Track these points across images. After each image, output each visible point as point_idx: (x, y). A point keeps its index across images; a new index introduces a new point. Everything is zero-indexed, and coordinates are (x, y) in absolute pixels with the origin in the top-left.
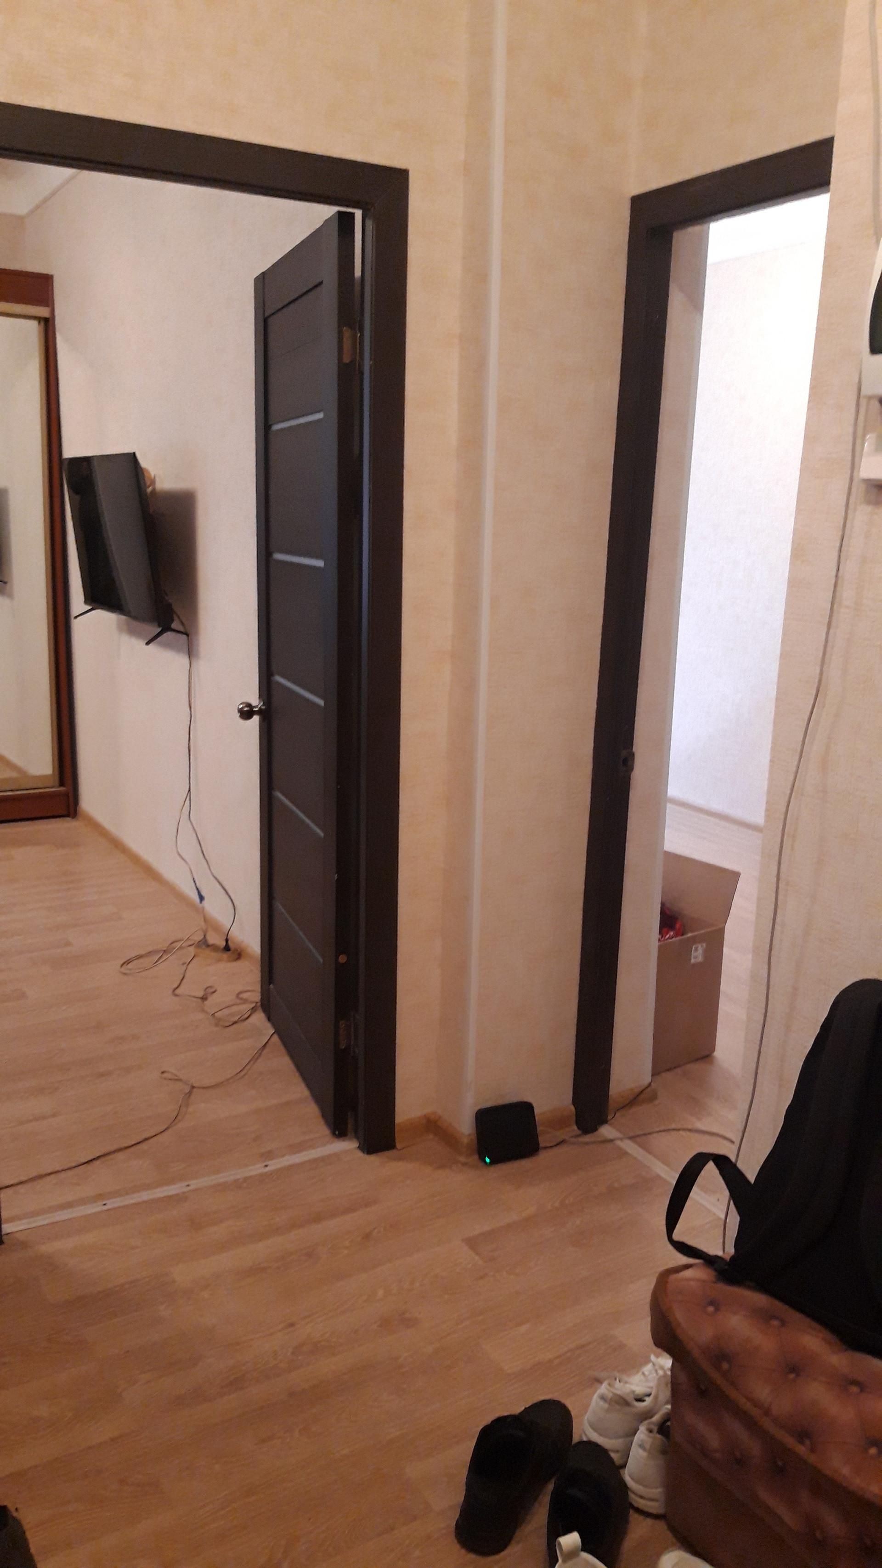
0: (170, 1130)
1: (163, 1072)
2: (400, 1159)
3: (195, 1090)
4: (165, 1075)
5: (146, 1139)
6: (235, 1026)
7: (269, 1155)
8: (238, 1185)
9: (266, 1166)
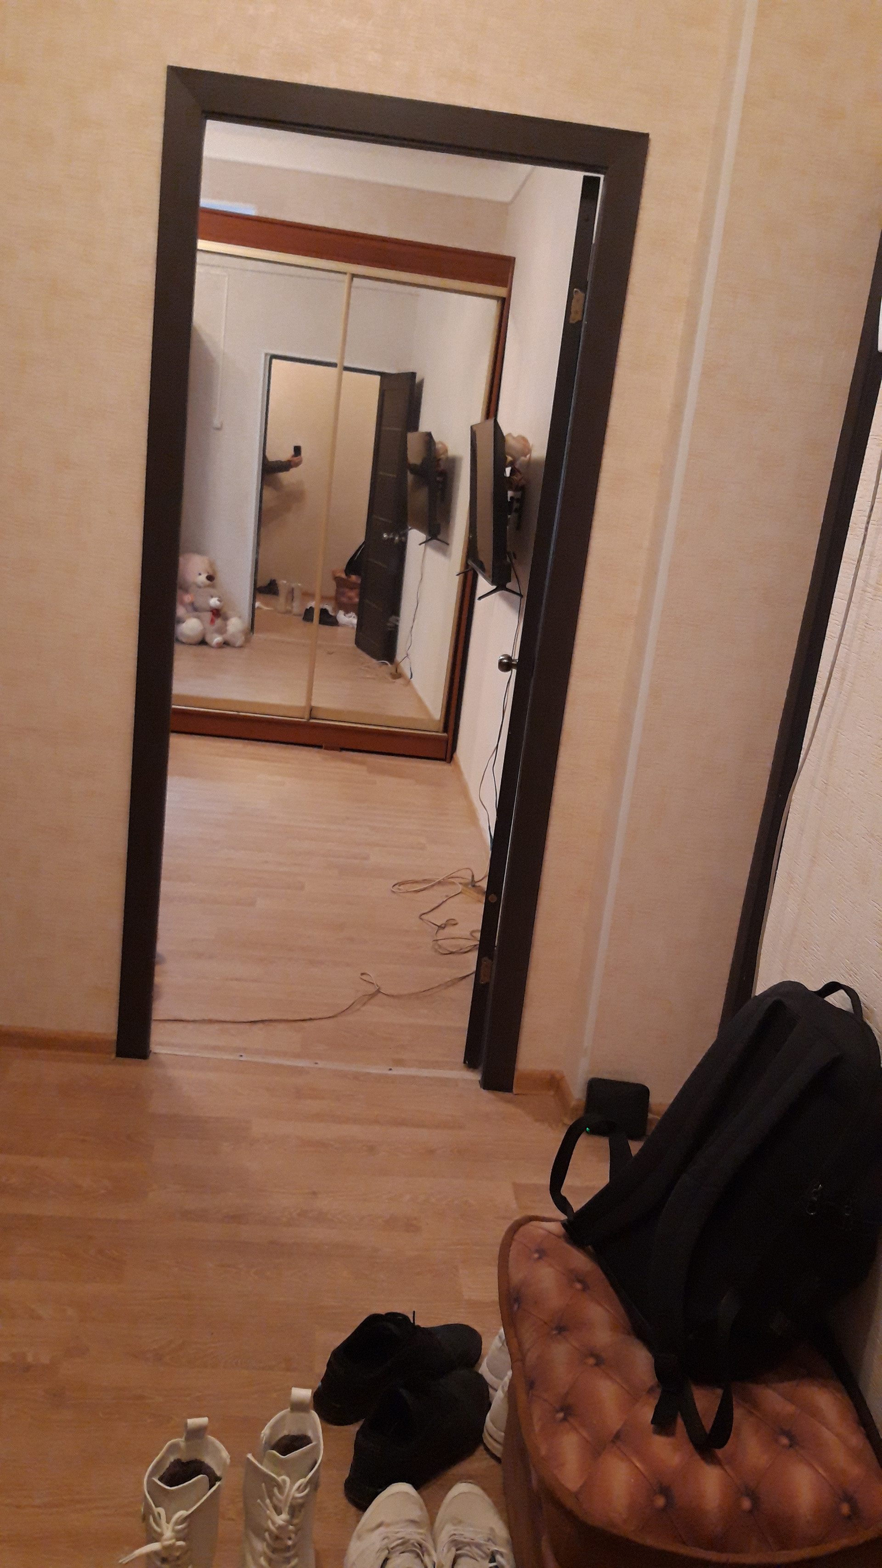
0: (335, 1019)
1: (362, 974)
2: (509, 1101)
3: (380, 995)
4: (364, 977)
5: (311, 1019)
6: (451, 956)
7: (400, 1063)
8: (356, 1077)
9: (390, 1069)
